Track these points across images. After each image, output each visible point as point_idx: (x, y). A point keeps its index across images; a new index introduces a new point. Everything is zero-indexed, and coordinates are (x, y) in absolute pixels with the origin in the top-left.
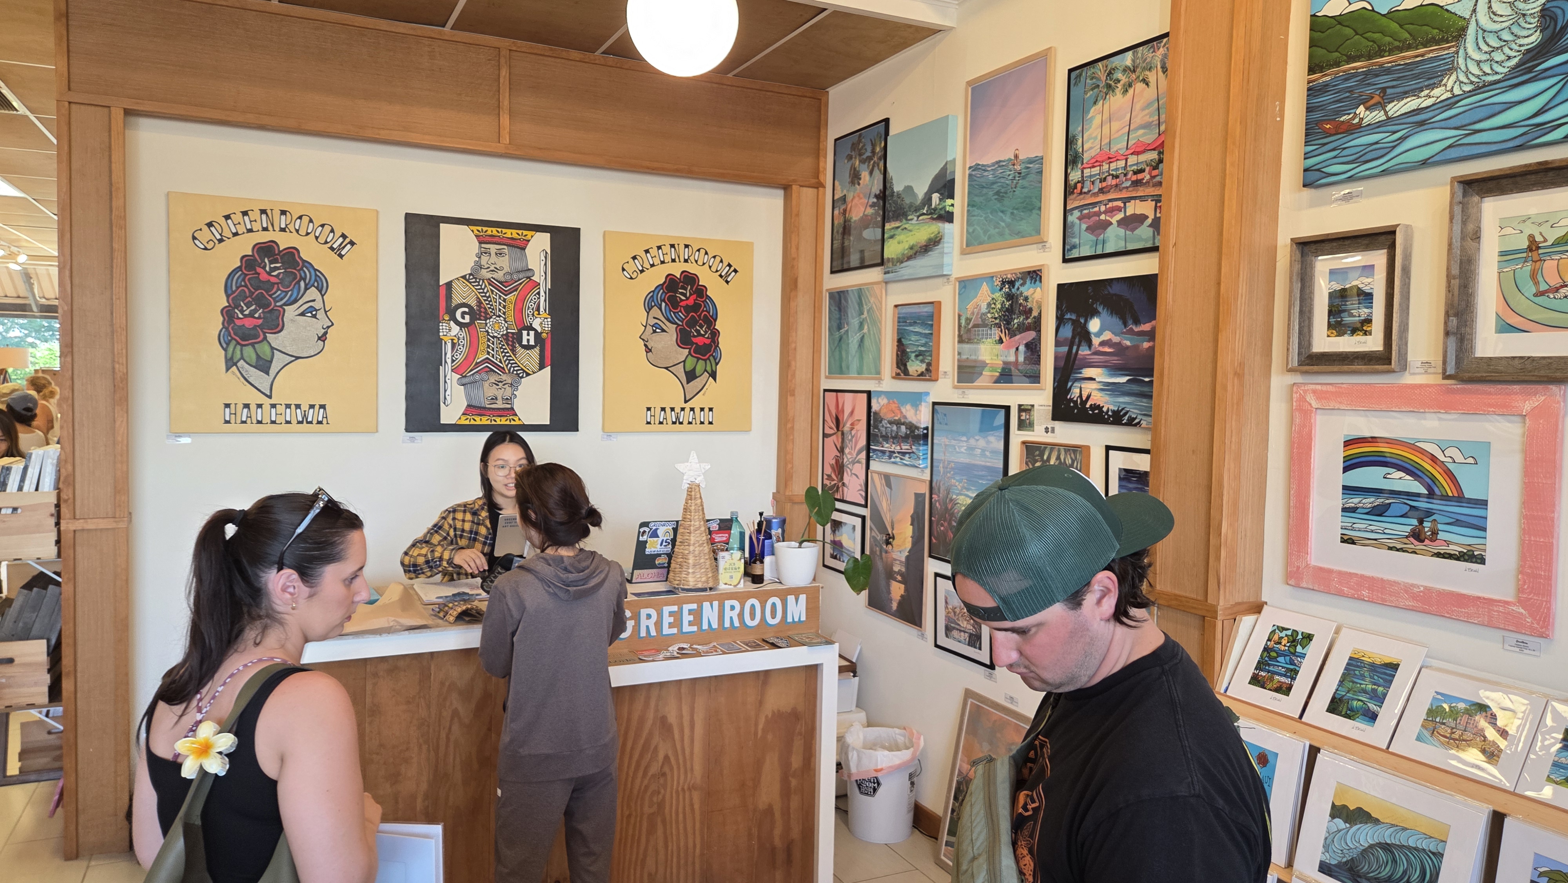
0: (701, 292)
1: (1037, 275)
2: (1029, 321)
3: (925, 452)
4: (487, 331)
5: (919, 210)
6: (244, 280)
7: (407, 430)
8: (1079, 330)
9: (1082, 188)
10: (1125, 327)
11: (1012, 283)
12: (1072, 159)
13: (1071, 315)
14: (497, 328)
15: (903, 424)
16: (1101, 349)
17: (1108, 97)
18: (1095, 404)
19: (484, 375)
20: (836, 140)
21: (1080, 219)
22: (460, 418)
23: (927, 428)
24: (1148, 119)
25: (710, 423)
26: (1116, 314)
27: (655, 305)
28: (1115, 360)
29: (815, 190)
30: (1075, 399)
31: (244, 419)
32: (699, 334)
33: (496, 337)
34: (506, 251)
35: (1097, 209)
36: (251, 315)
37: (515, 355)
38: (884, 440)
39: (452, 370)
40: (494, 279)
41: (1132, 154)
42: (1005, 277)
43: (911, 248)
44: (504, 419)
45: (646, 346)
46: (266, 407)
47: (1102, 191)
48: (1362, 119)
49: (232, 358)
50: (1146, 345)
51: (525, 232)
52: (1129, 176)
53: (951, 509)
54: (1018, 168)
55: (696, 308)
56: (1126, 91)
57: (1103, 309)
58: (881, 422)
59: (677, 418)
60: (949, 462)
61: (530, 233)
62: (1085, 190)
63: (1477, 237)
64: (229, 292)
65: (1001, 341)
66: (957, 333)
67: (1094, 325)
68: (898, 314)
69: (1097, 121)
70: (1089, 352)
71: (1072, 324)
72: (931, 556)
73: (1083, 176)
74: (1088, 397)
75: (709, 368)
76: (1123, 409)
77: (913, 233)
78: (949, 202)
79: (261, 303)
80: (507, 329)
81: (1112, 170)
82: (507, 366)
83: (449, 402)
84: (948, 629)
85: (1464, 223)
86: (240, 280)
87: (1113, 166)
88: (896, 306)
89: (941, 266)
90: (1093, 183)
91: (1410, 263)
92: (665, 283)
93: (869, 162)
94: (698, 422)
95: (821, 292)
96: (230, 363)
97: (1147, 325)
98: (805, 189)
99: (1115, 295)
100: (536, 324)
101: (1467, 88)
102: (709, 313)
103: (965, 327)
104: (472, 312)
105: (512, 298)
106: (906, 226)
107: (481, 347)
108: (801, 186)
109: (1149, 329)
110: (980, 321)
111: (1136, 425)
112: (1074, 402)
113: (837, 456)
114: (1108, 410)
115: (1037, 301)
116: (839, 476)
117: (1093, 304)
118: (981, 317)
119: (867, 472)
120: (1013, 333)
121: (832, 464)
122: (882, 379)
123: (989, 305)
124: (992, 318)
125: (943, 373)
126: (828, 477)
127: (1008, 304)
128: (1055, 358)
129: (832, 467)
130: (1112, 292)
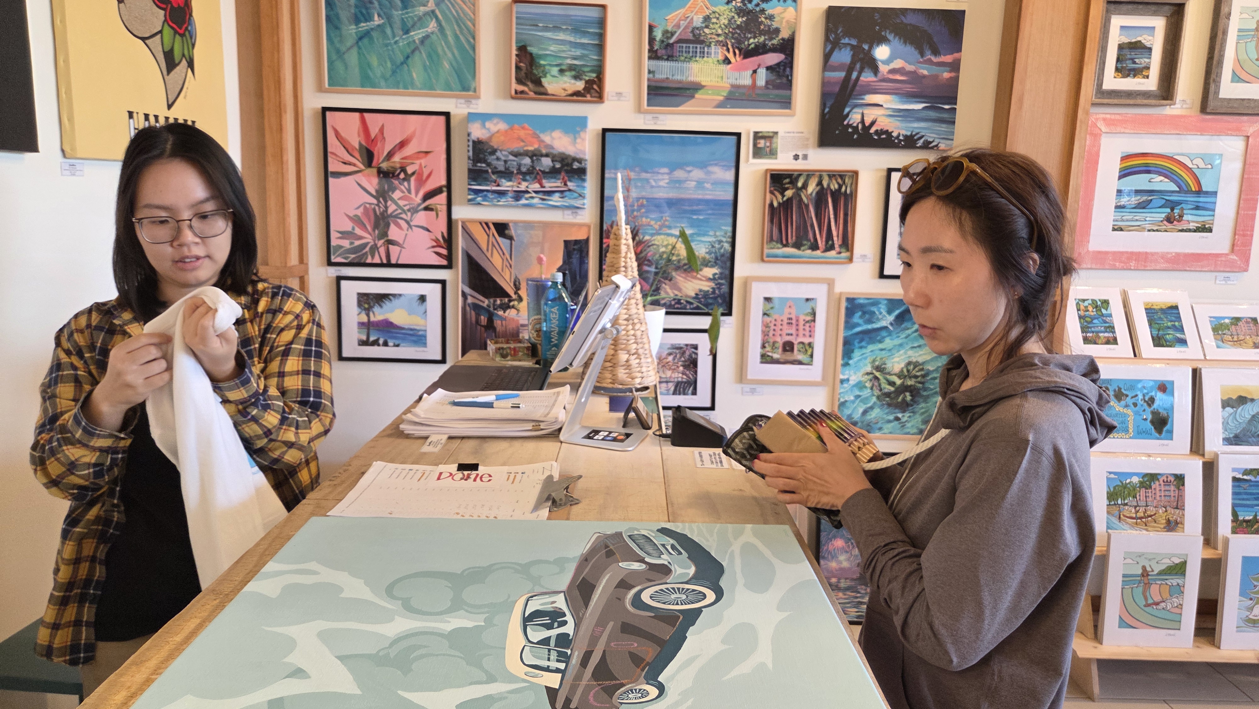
2: (775, 41)
8: (861, 56)
10: (922, 56)
13: (846, 38)
15: (547, 155)
16: (891, 76)
18: (882, 130)
26: (911, 43)
28: (908, 88)
30: (855, 125)
50: (946, 75)
57: (895, 37)
65: (727, 61)
66: (646, 47)
67: (882, 52)
70: (874, 79)
71: (851, 50)
74: (873, 123)
76: (917, 134)
88: (514, 2)
99: (910, 25)
103: (662, 42)
109: (949, 60)
110: (690, 36)
111: (932, 148)
112: (853, 128)
113: (370, 204)
114: (899, 135)
115: (788, 22)
116: (377, 232)
117: (880, 30)
118: (692, 32)
119: (450, 222)
120: (748, 54)
121: (356, 216)
122: (478, 97)
123: (707, 19)
124: (712, 34)
125: (614, 94)
126: (345, 235)
127: (739, 21)
128: (825, 84)
129: (356, 220)
130: (905, 21)
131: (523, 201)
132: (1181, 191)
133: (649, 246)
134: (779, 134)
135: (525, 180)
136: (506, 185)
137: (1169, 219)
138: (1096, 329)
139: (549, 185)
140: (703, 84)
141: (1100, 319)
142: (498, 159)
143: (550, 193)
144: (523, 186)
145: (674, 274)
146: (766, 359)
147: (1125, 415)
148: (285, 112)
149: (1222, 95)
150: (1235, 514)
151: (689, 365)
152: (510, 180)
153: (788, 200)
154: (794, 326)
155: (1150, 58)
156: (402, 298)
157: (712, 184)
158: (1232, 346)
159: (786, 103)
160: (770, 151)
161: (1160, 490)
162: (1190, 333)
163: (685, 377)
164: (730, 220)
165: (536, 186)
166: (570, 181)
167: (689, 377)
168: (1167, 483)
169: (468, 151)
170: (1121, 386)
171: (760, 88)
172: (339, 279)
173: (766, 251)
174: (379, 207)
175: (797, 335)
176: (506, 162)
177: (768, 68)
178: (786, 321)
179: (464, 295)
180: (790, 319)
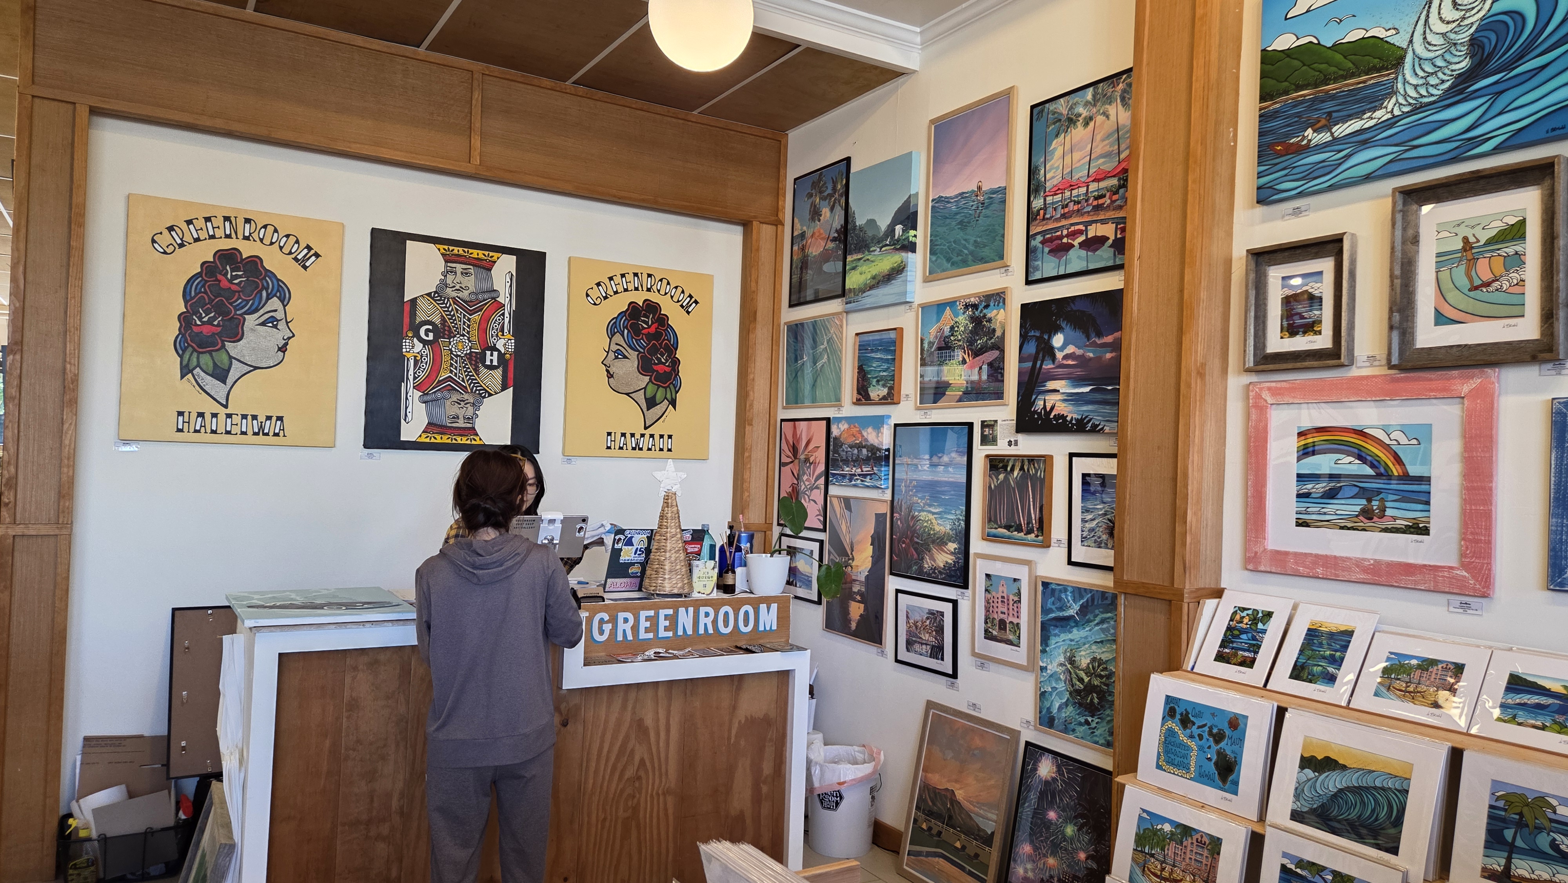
0: (662, 320)
1: (1000, 297)
2: (993, 341)
3: (887, 473)
4: (450, 350)
5: (883, 241)
6: (203, 286)
7: (366, 446)
8: (1043, 346)
9: (1045, 214)
10: (1088, 340)
11: (975, 306)
12: (1034, 187)
13: (1035, 332)
14: (460, 348)
15: (864, 447)
16: (1065, 362)
17: (1069, 130)
18: (1059, 414)
19: (446, 393)
20: (796, 180)
21: (1042, 243)
22: (420, 436)
23: (888, 450)
24: (1108, 148)
25: (669, 450)
26: (1080, 328)
27: (618, 331)
28: (1079, 372)
29: (774, 227)
30: (1039, 411)
31: (198, 428)
32: (660, 362)
33: (460, 356)
34: (472, 271)
35: (1059, 233)
36: (210, 322)
37: (478, 375)
38: (844, 464)
39: (414, 387)
40: (459, 298)
41: (1093, 181)
42: (969, 300)
43: (874, 278)
44: (464, 439)
45: (607, 371)
46: (222, 417)
47: (1064, 216)
48: (1310, 141)
49: (187, 365)
50: (1108, 356)
51: (491, 254)
52: (1090, 202)
53: (913, 526)
54: (981, 198)
55: (657, 336)
56: (1086, 124)
57: (1067, 325)
58: (841, 446)
59: (637, 444)
60: (911, 481)
61: (496, 255)
62: (1048, 216)
63: (1415, 240)
64: (188, 298)
65: (964, 362)
66: (919, 356)
67: (1058, 340)
68: (860, 342)
69: (1059, 152)
70: (1052, 366)
71: (1036, 341)
72: (892, 574)
73: (1045, 204)
74: (1052, 408)
75: (669, 396)
77: (875, 264)
78: (912, 233)
79: (221, 310)
80: (471, 348)
81: (1074, 197)
82: (469, 385)
83: (410, 419)
84: (909, 644)
85: (1404, 229)
86: (199, 286)
87: (1075, 192)
88: (857, 334)
89: (905, 293)
90: (1055, 209)
91: (1355, 268)
92: (627, 310)
93: (830, 199)
94: (658, 449)
95: (779, 325)
96: (185, 370)
97: (1110, 337)
98: (764, 226)
99: (1078, 311)
100: (500, 345)
101: (1406, 109)
102: (670, 342)
103: (928, 350)
104: (435, 330)
105: (476, 318)
106: (869, 257)
107: (444, 366)
108: (761, 223)
109: (1111, 341)
110: (943, 344)
111: (1099, 431)
112: (1039, 414)
114: (1072, 417)
115: (1000, 322)
117: (1056, 320)
118: (944, 340)
119: (826, 497)
120: (977, 354)
122: (842, 406)
123: (952, 328)
124: (955, 340)
125: (905, 397)
127: (972, 327)
128: (1020, 374)
129: (789, 495)
130: (1074, 308)
131: (853, 482)
132: (1379, 474)
133: (918, 521)
134: (999, 422)
135: (854, 466)
136: (847, 470)
139: (866, 469)
140: (950, 382)
142: (843, 450)
143: (865, 476)
145: (931, 546)
151: (939, 632)
153: (1001, 484)
154: (1006, 605)
159: (1001, 395)
160: (993, 438)
168: (1201, 844)
171: (984, 382)
174: (798, 486)
175: (1008, 615)
177: (988, 365)
178: (1000, 599)
180: (1003, 597)
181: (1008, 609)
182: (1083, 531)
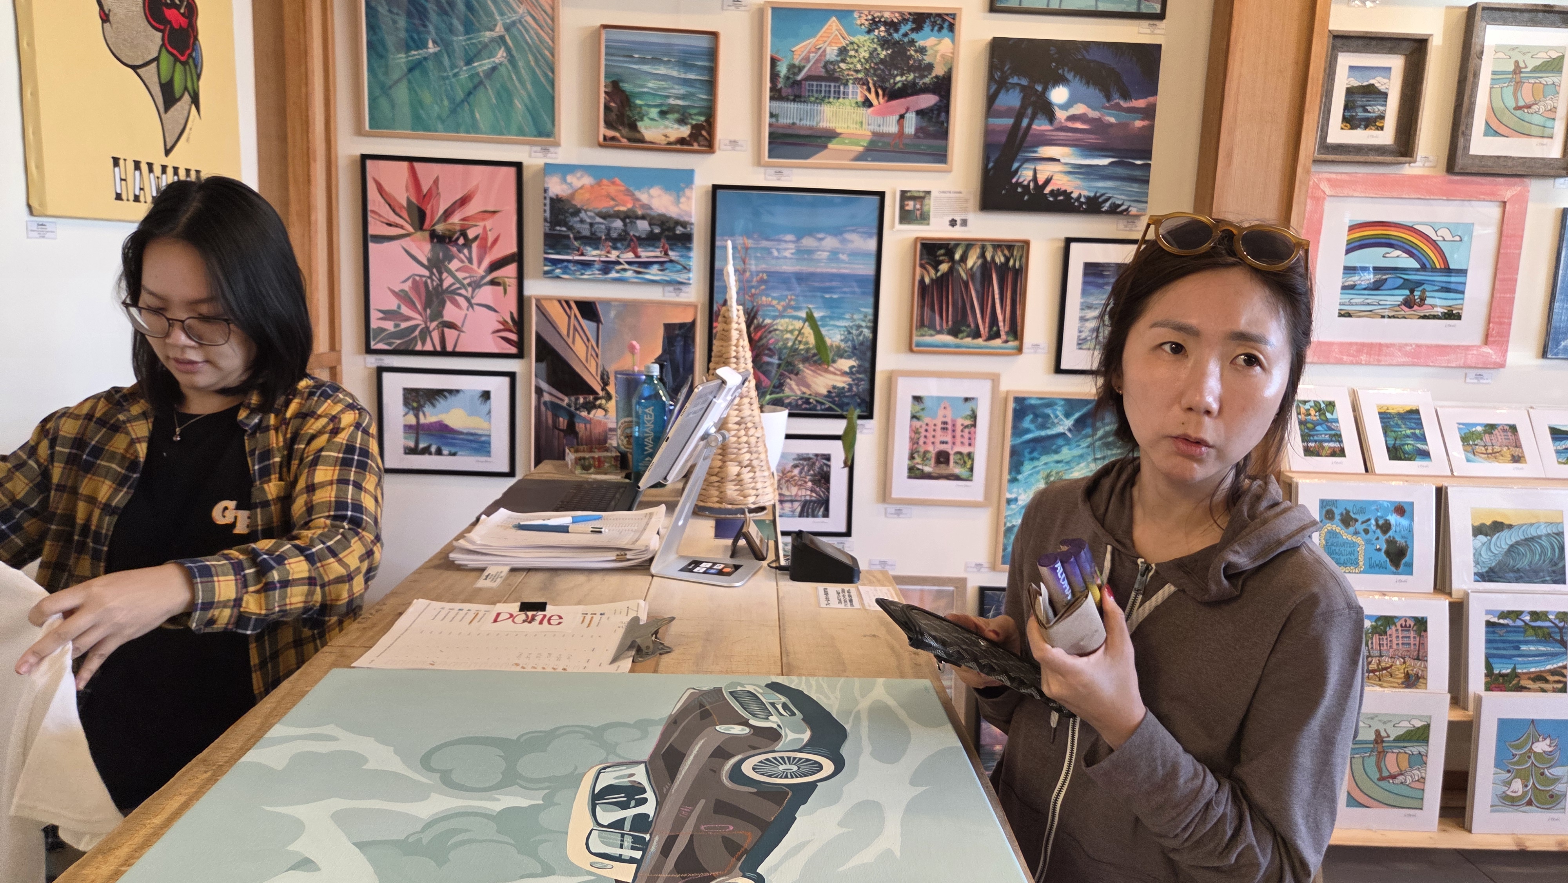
1: (944, 20)
2: (927, 79)
8: (1033, 99)
10: (1109, 100)
11: (892, 26)
13: (1015, 77)
15: (643, 217)
16: (1070, 124)
18: (1058, 190)
26: (1095, 84)
28: (1092, 139)
30: (1025, 183)
42: (879, 14)
50: (1139, 124)
57: (1075, 77)
63: (1481, 55)
65: (867, 103)
66: (768, 85)
67: (1059, 95)
71: (1021, 91)
74: (1048, 181)
75: (189, 84)
76: (1103, 195)
88: (601, 26)
99: (1094, 61)
103: (788, 78)
109: (1143, 105)
110: (822, 72)
111: (1121, 213)
112: (1024, 187)
113: (420, 276)
114: (1080, 196)
115: (943, 56)
116: (428, 311)
117: (1057, 68)
118: (825, 67)
119: (521, 299)
120: (893, 94)
121: (402, 291)
122: (557, 144)
123: (843, 51)
124: (849, 69)
125: (728, 143)
126: (388, 315)
127: (883, 54)
128: (988, 132)
129: (402, 296)
130: (1088, 57)
131: (613, 275)
132: (1423, 268)
133: (770, 332)
134: (933, 194)
135: (615, 248)
136: (592, 254)
137: (1408, 303)
138: (1320, 438)
139: (646, 254)
140: (838, 131)
141: (1324, 426)
142: (582, 221)
143: (647, 264)
144: (613, 255)
145: (801, 366)
146: (914, 473)
147: (1354, 544)
148: (315, 161)
149: (1472, 152)
150: (1489, 667)
151: (820, 481)
152: (597, 248)
153: (942, 275)
154: (950, 432)
155: (1385, 106)
156: (460, 395)
157: (849, 255)
158: (1484, 459)
159: (941, 156)
160: (921, 214)
161: (1397, 637)
162: (1433, 444)
163: (814, 495)
164: (871, 300)
165: (630, 256)
166: (672, 250)
167: (820, 496)
168: (1405, 628)
169: (545, 211)
170: (1350, 508)
171: (909, 136)
172: (381, 370)
173: (915, 339)
174: (432, 280)
175: (954, 443)
176: (591, 225)
177: (920, 113)
178: (940, 426)
179: (539, 391)
180: (945, 423)
181: (954, 437)
182: (1080, 332)
